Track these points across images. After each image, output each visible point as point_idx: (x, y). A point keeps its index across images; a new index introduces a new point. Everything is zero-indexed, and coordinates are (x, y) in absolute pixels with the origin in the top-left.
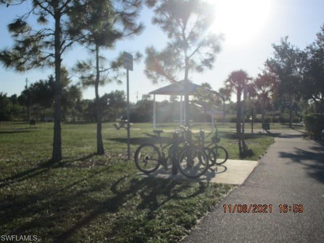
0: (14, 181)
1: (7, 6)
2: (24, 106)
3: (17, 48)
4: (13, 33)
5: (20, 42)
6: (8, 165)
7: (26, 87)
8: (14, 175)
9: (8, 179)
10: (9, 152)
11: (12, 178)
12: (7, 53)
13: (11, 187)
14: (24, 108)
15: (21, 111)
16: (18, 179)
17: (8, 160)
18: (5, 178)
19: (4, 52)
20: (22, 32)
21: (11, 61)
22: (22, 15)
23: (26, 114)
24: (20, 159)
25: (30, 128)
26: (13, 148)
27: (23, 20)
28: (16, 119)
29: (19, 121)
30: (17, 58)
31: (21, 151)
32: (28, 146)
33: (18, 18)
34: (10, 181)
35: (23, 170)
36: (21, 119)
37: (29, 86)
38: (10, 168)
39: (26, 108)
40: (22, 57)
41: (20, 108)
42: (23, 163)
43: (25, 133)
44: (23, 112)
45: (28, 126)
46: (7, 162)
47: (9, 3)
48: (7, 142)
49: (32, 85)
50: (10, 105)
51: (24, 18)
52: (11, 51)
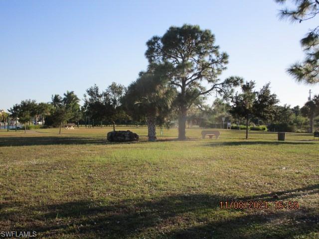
0: (305, 193)
1: (300, 22)
2: (307, 118)
3: (309, 61)
4: (305, 47)
5: (311, 55)
6: (298, 176)
7: (309, 98)
8: (304, 186)
9: (299, 190)
10: (297, 163)
11: (303, 190)
12: (298, 67)
13: (303, 198)
14: (306, 120)
15: (304, 122)
16: (309, 192)
17: (297, 171)
18: (295, 188)
19: (295, 66)
20: (314, 45)
21: (303, 75)
22: (315, 28)
23: (309, 126)
24: (309, 172)
25: (314, 140)
26: (300, 159)
27: (315, 33)
28: (299, 130)
29: (302, 132)
30: (308, 72)
31: (309, 163)
32: (314, 159)
33: (310, 32)
34: (301, 192)
35: (313, 183)
36: (304, 131)
37: (312, 97)
38: (300, 179)
39: (309, 120)
40: (313, 70)
41: (303, 119)
42: (312, 176)
43: (310, 145)
44: (306, 124)
45: (312, 137)
46: (297, 173)
47: (302, 19)
48: (293, 152)
49: (316, 96)
50: (293, 116)
51: (316, 30)
52: (302, 65)
